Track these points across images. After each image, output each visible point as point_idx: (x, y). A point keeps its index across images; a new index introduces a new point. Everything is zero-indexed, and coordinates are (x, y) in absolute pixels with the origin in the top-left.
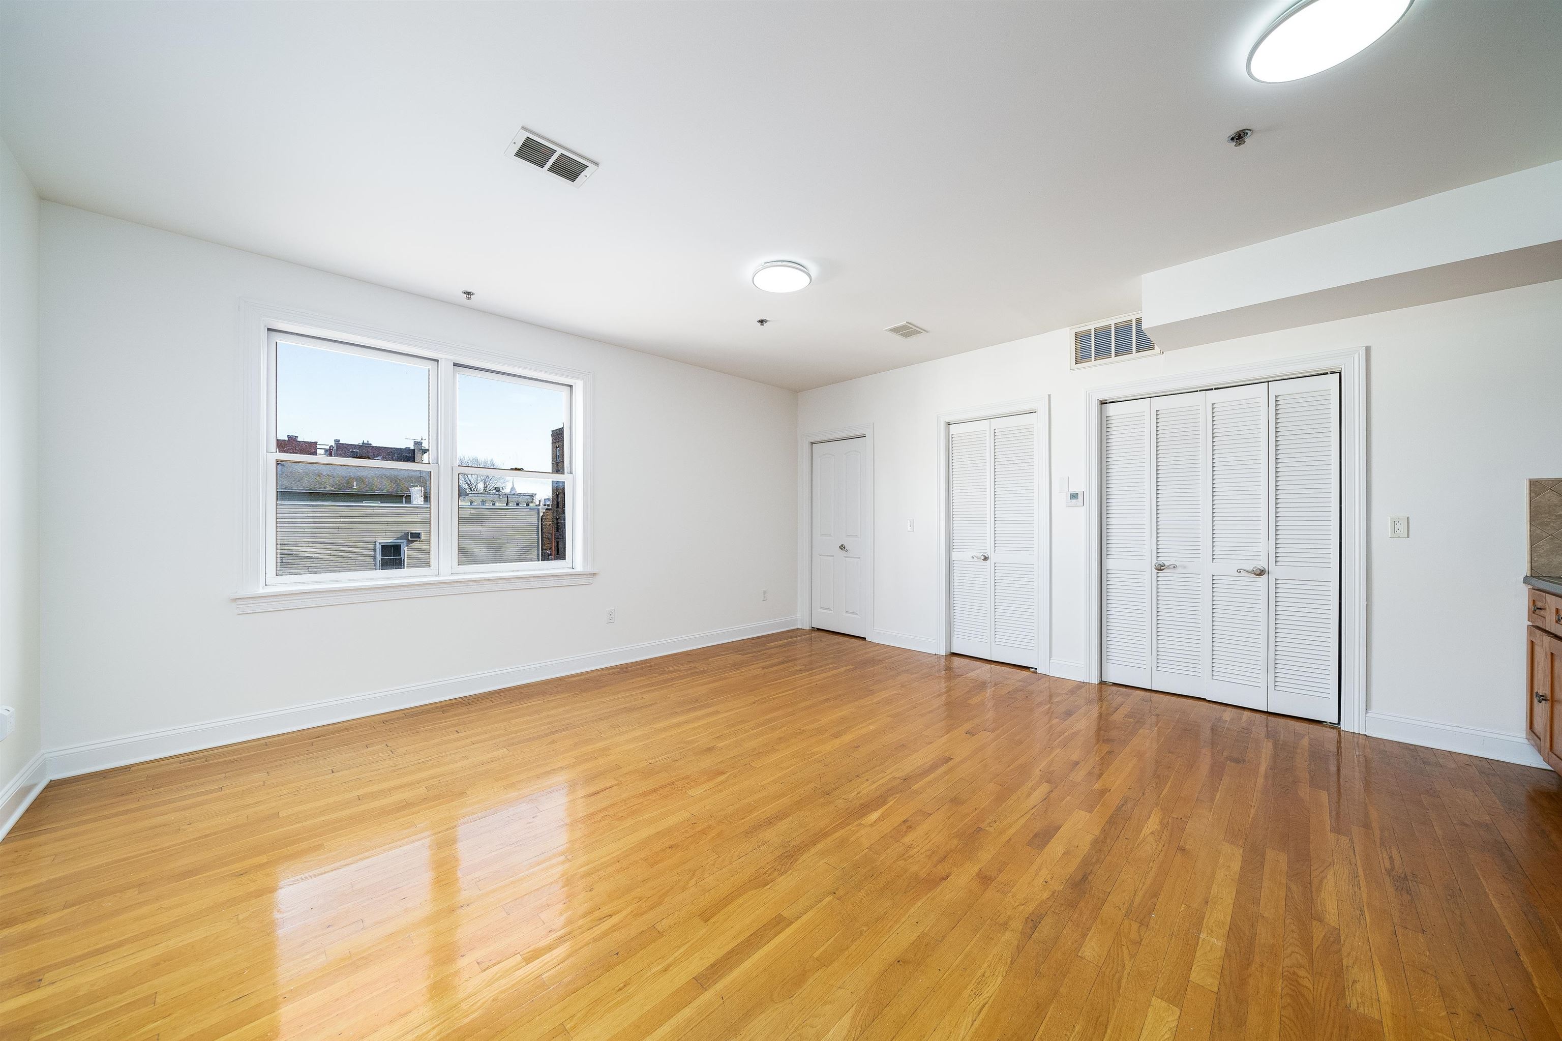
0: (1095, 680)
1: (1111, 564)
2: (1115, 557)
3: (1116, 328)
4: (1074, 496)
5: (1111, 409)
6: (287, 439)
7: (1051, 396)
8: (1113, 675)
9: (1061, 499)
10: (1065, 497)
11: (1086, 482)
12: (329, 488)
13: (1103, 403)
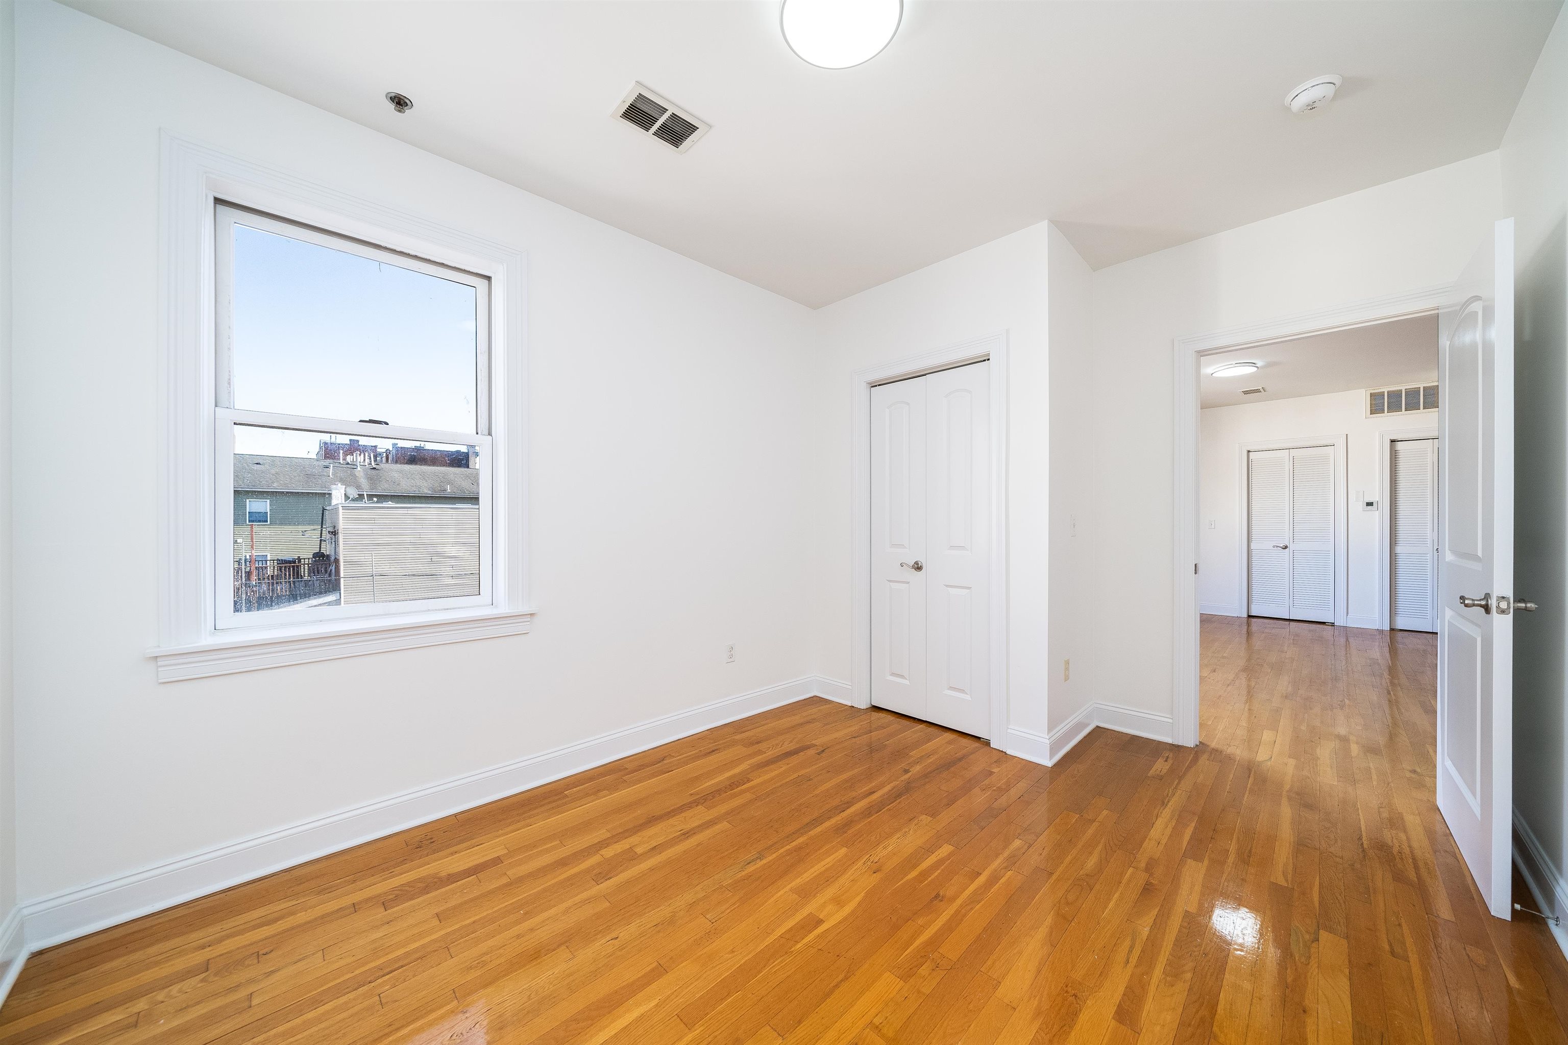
0: (1387, 627)
1: (1399, 549)
2: (1401, 545)
3: (1406, 392)
4: (1370, 504)
5: (1399, 446)
6: (349, 443)
7: (1348, 436)
8: (1402, 623)
9: (1357, 506)
10: (1361, 505)
11: (1379, 492)
12: (426, 491)
13: (1393, 441)
